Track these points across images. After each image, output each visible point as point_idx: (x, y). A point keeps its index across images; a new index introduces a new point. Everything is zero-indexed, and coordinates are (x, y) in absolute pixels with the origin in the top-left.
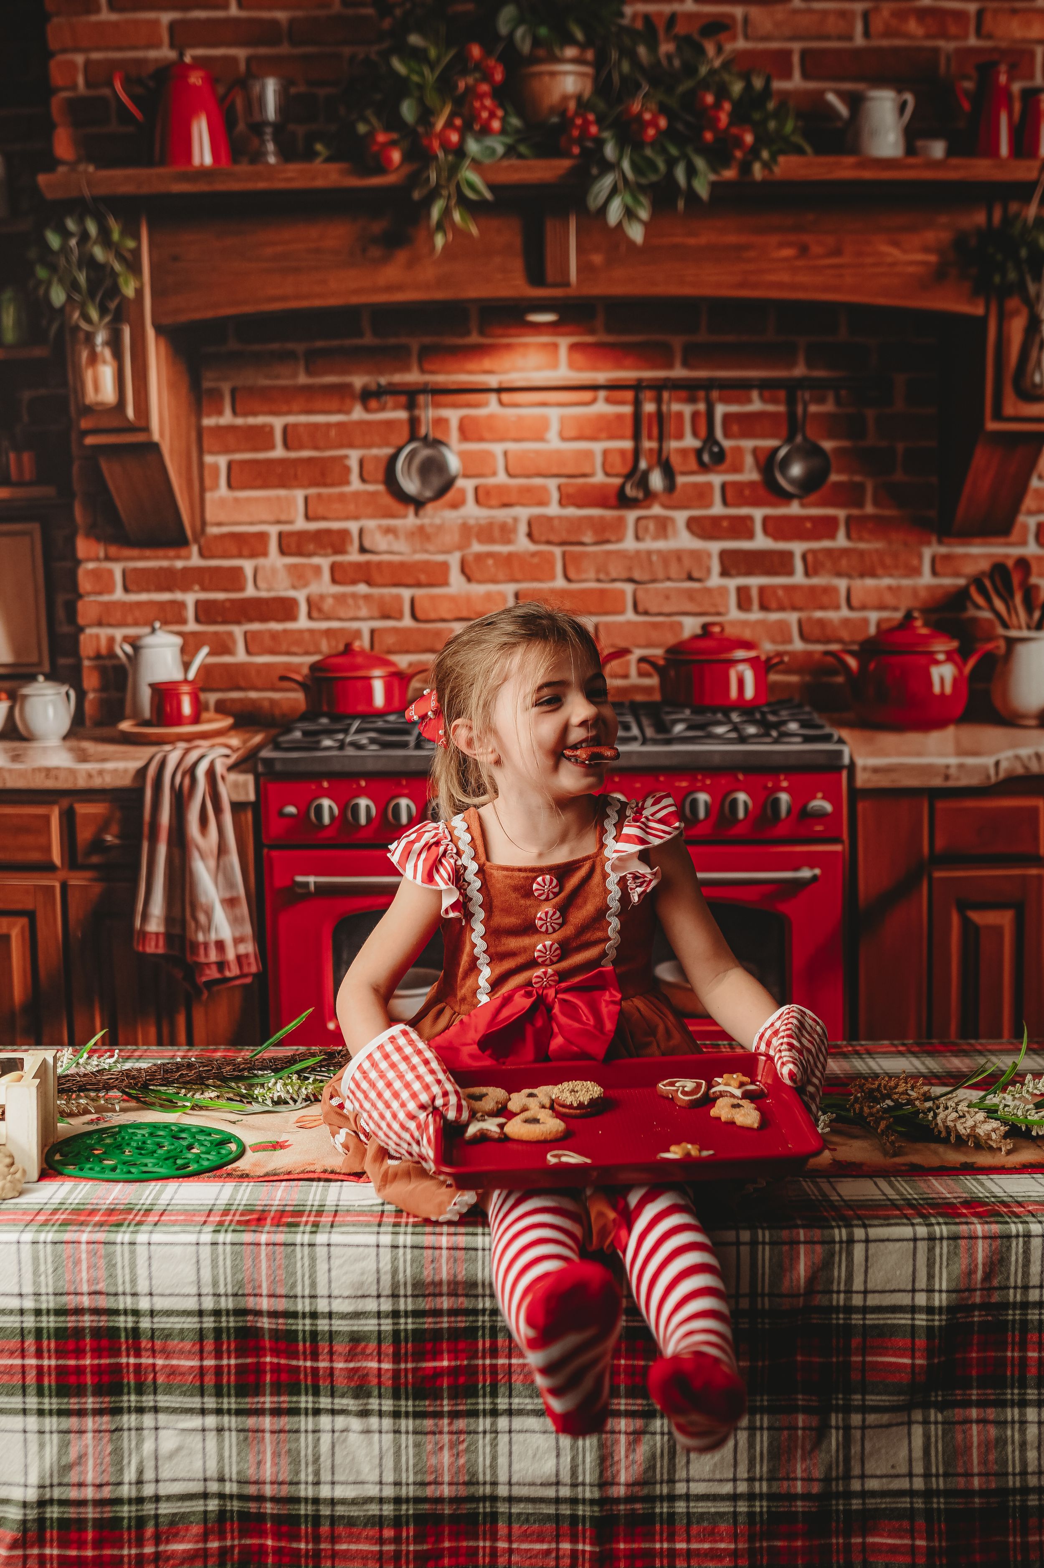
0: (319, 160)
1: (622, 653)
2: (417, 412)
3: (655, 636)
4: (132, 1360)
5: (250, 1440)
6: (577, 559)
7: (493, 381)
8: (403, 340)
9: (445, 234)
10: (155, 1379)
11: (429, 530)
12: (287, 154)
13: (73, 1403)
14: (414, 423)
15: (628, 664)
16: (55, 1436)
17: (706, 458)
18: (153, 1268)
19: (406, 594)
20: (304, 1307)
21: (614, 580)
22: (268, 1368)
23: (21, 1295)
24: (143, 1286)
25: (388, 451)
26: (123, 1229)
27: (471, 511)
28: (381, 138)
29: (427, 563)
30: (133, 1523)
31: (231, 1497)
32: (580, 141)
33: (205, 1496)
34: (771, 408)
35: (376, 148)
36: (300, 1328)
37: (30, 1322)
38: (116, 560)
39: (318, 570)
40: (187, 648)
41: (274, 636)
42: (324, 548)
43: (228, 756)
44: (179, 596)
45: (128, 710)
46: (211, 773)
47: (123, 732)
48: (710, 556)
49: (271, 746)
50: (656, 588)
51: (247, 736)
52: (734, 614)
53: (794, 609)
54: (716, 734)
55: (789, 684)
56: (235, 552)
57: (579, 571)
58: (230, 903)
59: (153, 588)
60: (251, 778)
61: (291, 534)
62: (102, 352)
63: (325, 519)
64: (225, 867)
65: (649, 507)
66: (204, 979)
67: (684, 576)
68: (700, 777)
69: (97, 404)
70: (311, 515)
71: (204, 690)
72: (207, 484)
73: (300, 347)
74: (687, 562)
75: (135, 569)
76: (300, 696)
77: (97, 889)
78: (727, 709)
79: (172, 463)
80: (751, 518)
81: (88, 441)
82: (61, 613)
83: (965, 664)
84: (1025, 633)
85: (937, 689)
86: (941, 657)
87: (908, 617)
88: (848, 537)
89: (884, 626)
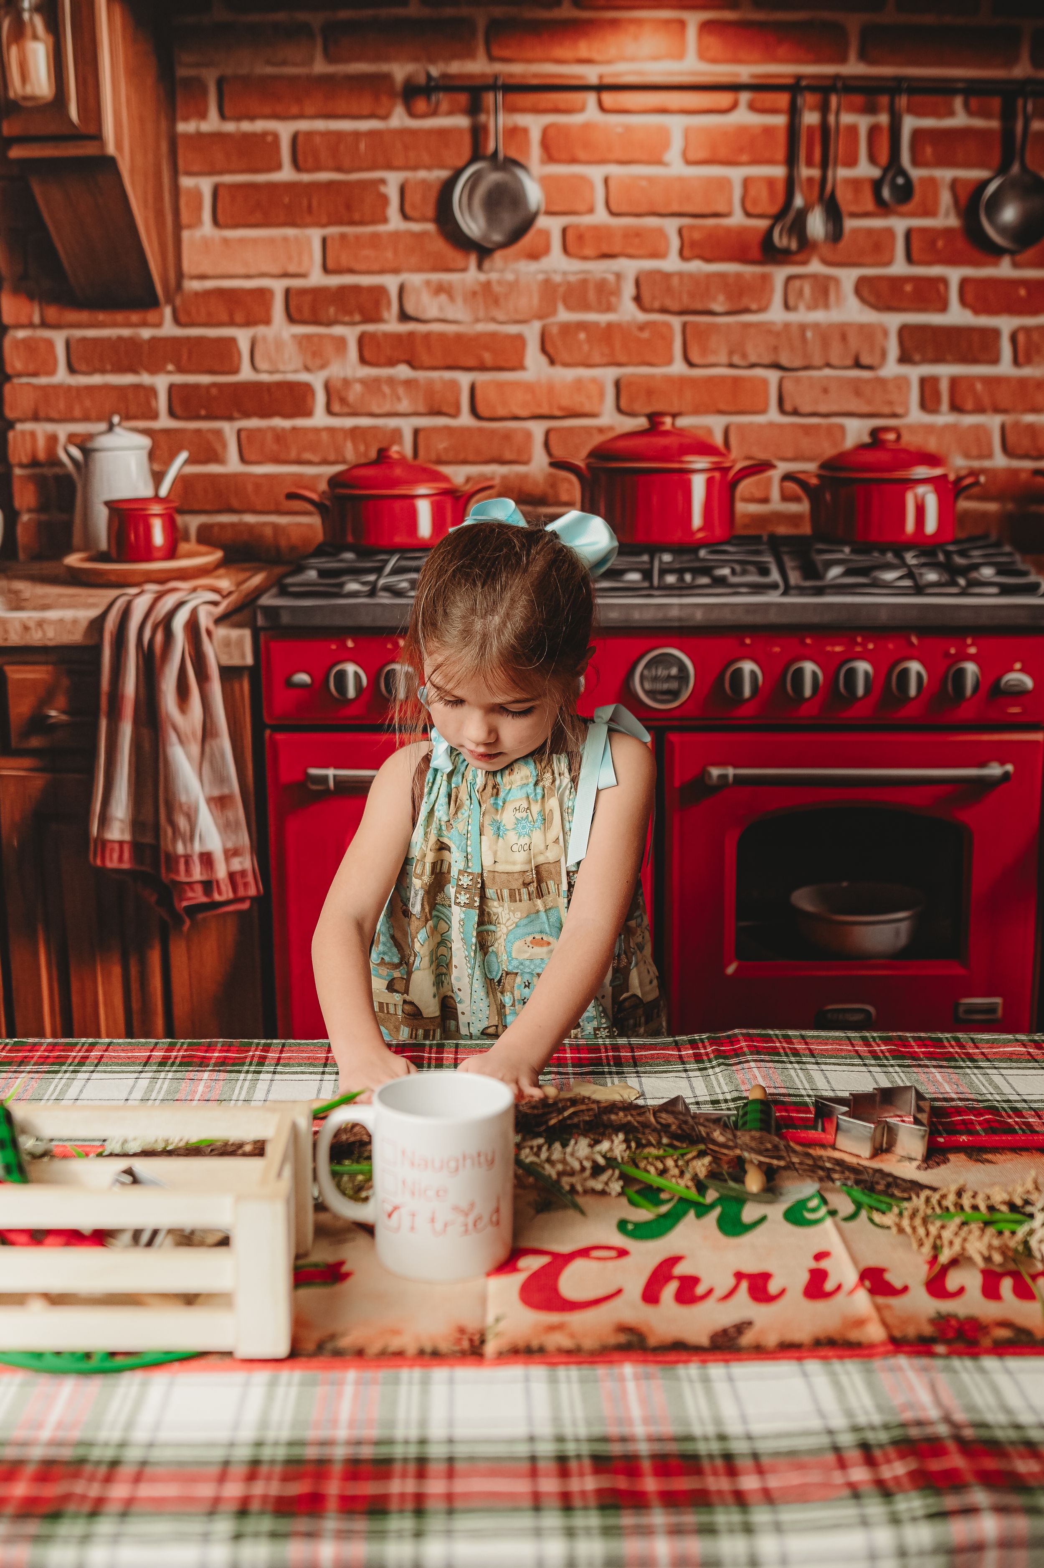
1: (761, 467)
2: (483, 118)
3: (807, 444)
6: (703, 334)
7: (591, 74)
8: (465, 11)
11: (496, 288)
14: (478, 133)
15: (769, 480)
17: (886, 193)
19: (464, 379)
21: (753, 366)
25: (444, 174)
27: (557, 263)
29: (493, 335)
34: (979, 123)
38: (57, 326)
39: (341, 343)
40: (158, 452)
41: (279, 436)
42: (350, 313)
43: (215, 604)
44: (145, 379)
45: (77, 539)
46: (192, 626)
47: (71, 569)
48: (885, 333)
49: (274, 591)
50: (810, 378)
51: (242, 576)
52: (916, 416)
53: (997, 410)
54: (884, 581)
55: (984, 515)
56: (225, 317)
57: (704, 351)
58: (220, 802)
59: (109, 367)
60: (247, 633)
61: (303, 292)
62: (31, 19)
63: (351, 271)
64: (212, 755)
65: (805, 263)
66: (185, 904)
67: (849, 362)
68: (859, 640)
69: (25, 98)
70: (330, 265)
71: (182, 512)
72: (185, 217)
73: (316, 19)
74: (854, 342)
75: (84, 340)
76: (315, 520)
77: (39, 781)
78: (900, 547)
79: (134, 188)
80: (944, 281)
81: (15, 153)
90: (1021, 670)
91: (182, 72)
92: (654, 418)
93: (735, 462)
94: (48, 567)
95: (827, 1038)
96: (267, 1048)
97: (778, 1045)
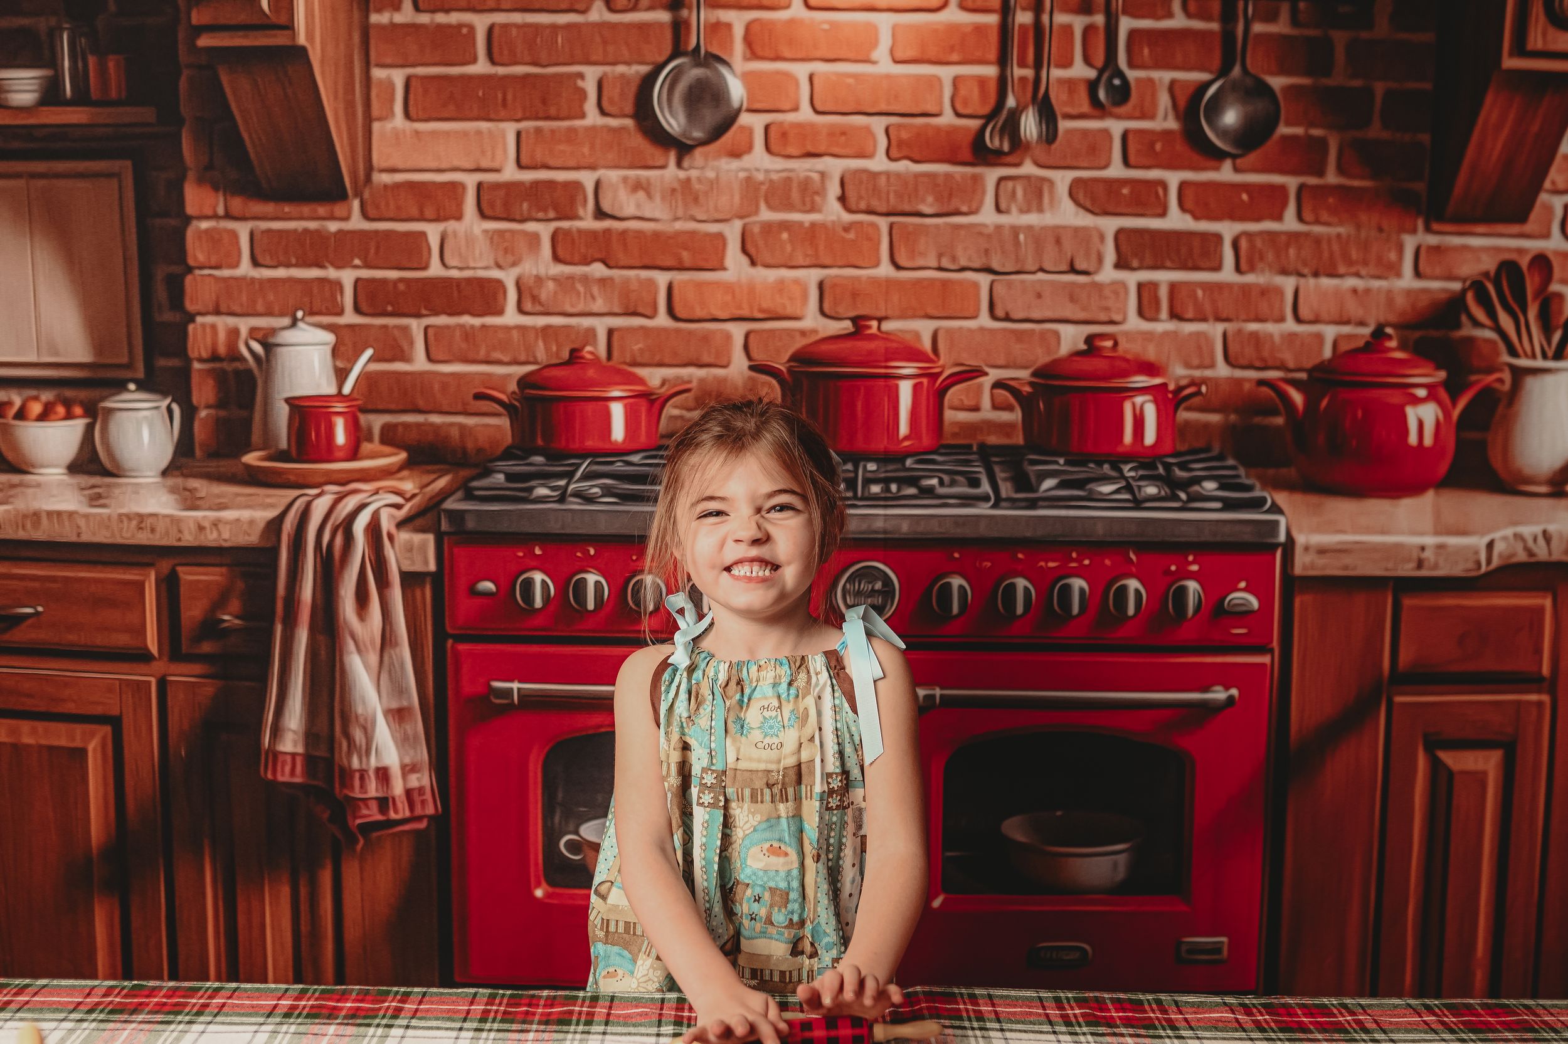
1: (972, 373)
2: (685, 13)
3: (1017, 349)
6: (912, 236)
11: (696, 186)
14: (679, 28)
15: (980, 387)
17: (1102, 94)
19: (662, 279)
21: (963, 269)
25: (644, 69)
27: (759, 161)
29: (693, 234)
34: (1197, 25)
38: (242, 218)
39: (534, 239)
40: (342, 349)
41: (468, 334)
42: (545, 210)
43: (398, 507)
44: (331, 273)
45: (256, 437)
46: (374, 529)
47: (248, 467)
48: (1102, 238)
49: (459, 494)
50: (1023, 282)
51: (426, 478)
52: (1134, 323)
53: (1219, 319)
54: (1101, 493)
55: (1206, 426)
56: (414, 212)
57: (912, 254)
58: (398, 715)
59: (294, 261)
60: (430, 538)
61: (497, 186)
63: (546, 167)
64: (392, 664)
65: (1017, 165)
66: (359, 821)
67: (1064, 267)
68: (1074, 555)
70: (525, 160)
71: (365, 411)
72: (376, 110)
74: (1068, 246)
75: (269, 231)
76: (504, 422)
77: (209, 689)
78: (1117, 458)
79: (323, 78)
80: (1164, 185)
81: (204, 41)
82: (161, 293)
83: (1454, 404)
84: (1540, 363)
85: (1413, 439)
86: (1422, 393)
87: (1379, 334)
88: (1300, 218)
89: (1344, 347)
90: (1245, 590)
92: (859, 322)
93: (943, 367)
94: (225, 466)
95: (1017, 998)
96: (405, 998)
97: (962, 1006)
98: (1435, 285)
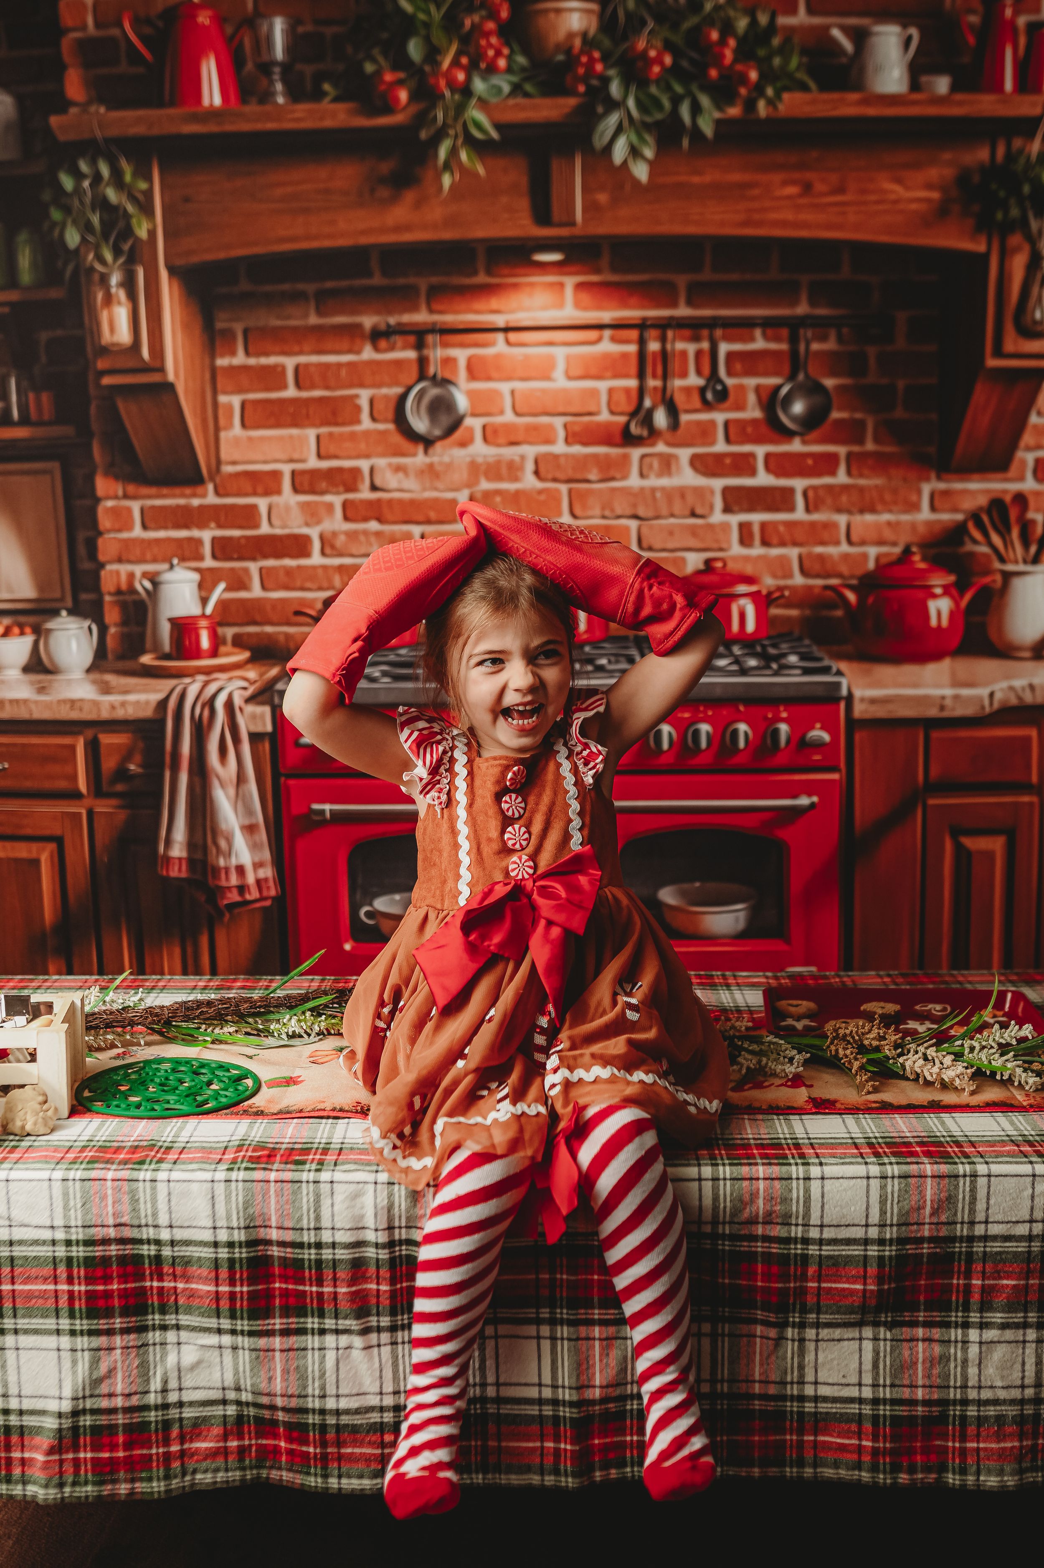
0: (327, 99)
2: (425, 352)
4: (155, 1284)
5: (261, 1358)
6: (583, 496)
7: (500, 320)
8: (412, 280)
9: (452, 174)
10: (176, 1300)
11: (438, 468)
12: (295, 94)
13: (102, 1324)
14: (422, 362)
16: (86, 1353)
17: (709, 396)
18: (172, 1203)
19: (416, 530)
20: (309, 1238)
21: (619, 517)
22: (277, 1293)
23: (52, 1227)
24: (163, 1220)
25: (399, 390)
26: (145, 1167)
27: (479, 449)
28: (388, 77)
29: (436, 500)
30: (160, 1426)
31: (248, 1404)
32: (585, 79)
33: (224, 1402)
34: (773, 346)
35: (383, 87)
36: (306, 1257)
37: (61, 1252)
38: (135, 497)
39: (330, 507)
40: (204, 584)
41: (289, 571)
42: (336, 485)
44: (195, 533)
45: (149, 644)
46: (229, 705)
47: (144, 666)
48: (713, 492)
50: (660, 525)
51: (263, 669)
52: (736, 549)
53: (795, 544)
54: (719, 666)
55: (788, 619)
56: (249, 489)
57: (585, 508)
58: (250, 829)
59: (170, 525)
60: (267, 709)
61: (304, 472)
62: (117, 293)
63: (336, 457)
64: (244, 795)
65: (653, 445)
66: (226, 902)
67: (687, 512)
68: (701, 709)
69: (113, 345)
70: (323, 454)
71: (221, 624)
72: (222, 422)
73: (310, 288)
74: (690, 499)
75: (153, 507)
77: (122, 816)
78: (728, 642)
79: (186, 403)
80: (752, 456)
82: (82, 550)
83: (962, 597)
84: (1021, 567)
85: (934, 622)
86: (938, 591)
87: (907, 552)
88: (849, 473)
89: (884, 561)
90: (822, 728)
91: (219, 325)
94: (128, 664)
98: (946, 517)
